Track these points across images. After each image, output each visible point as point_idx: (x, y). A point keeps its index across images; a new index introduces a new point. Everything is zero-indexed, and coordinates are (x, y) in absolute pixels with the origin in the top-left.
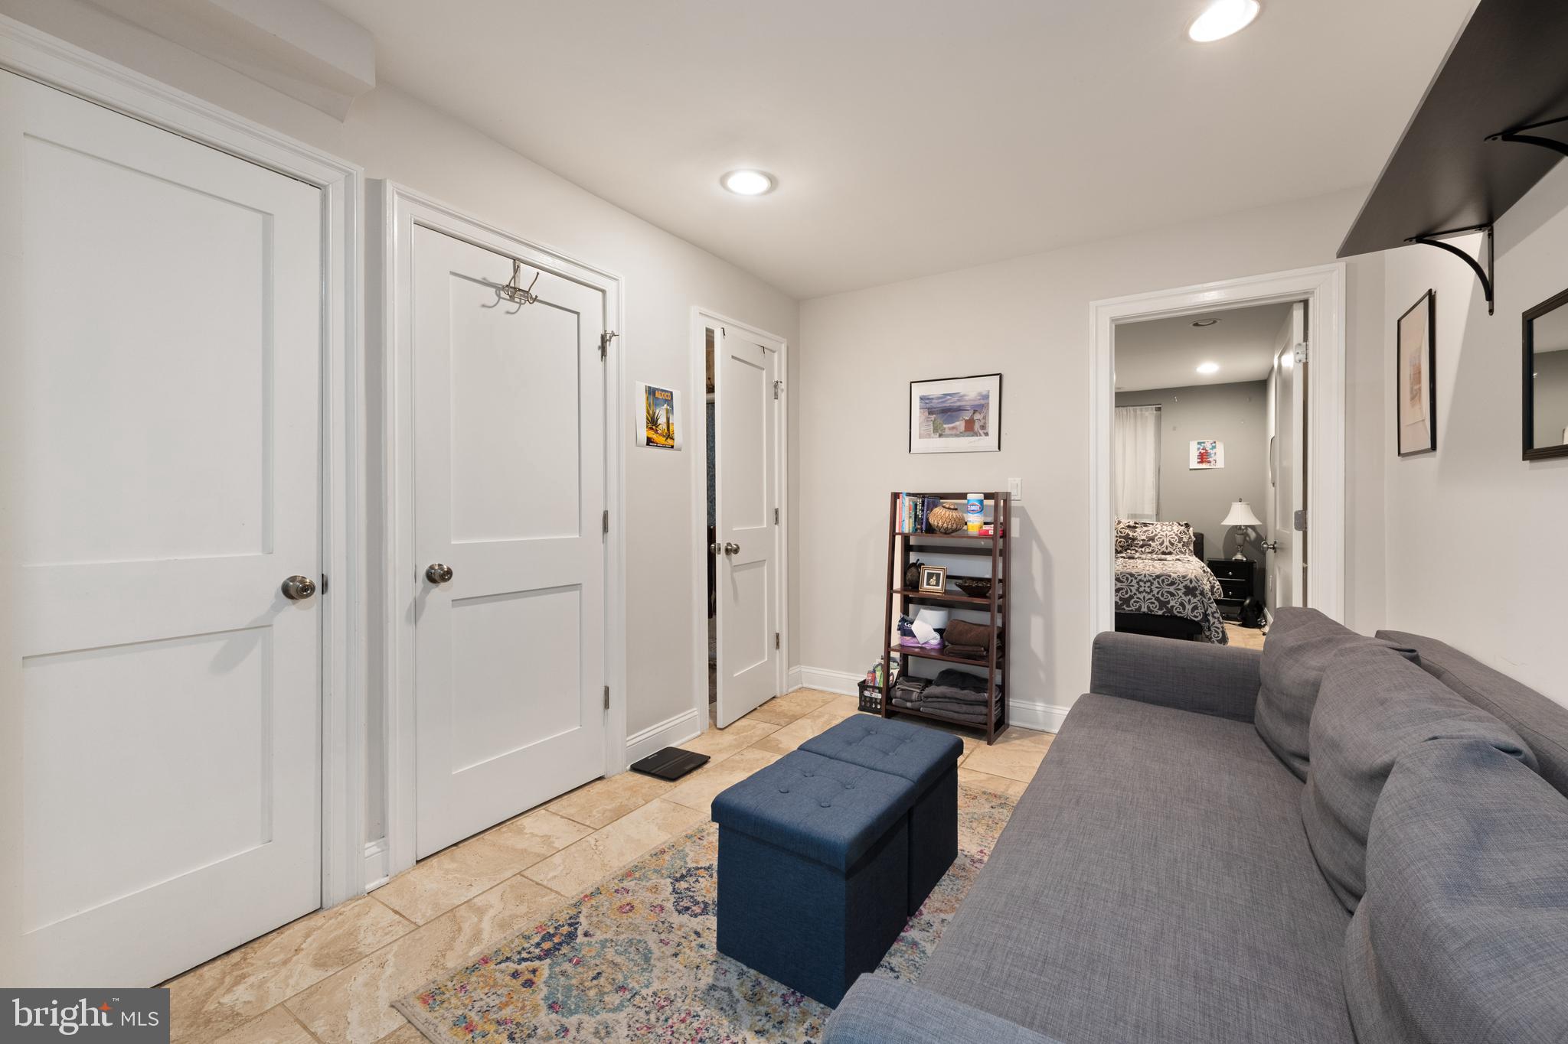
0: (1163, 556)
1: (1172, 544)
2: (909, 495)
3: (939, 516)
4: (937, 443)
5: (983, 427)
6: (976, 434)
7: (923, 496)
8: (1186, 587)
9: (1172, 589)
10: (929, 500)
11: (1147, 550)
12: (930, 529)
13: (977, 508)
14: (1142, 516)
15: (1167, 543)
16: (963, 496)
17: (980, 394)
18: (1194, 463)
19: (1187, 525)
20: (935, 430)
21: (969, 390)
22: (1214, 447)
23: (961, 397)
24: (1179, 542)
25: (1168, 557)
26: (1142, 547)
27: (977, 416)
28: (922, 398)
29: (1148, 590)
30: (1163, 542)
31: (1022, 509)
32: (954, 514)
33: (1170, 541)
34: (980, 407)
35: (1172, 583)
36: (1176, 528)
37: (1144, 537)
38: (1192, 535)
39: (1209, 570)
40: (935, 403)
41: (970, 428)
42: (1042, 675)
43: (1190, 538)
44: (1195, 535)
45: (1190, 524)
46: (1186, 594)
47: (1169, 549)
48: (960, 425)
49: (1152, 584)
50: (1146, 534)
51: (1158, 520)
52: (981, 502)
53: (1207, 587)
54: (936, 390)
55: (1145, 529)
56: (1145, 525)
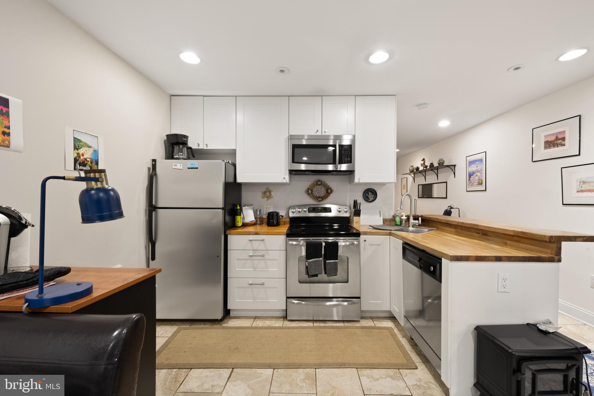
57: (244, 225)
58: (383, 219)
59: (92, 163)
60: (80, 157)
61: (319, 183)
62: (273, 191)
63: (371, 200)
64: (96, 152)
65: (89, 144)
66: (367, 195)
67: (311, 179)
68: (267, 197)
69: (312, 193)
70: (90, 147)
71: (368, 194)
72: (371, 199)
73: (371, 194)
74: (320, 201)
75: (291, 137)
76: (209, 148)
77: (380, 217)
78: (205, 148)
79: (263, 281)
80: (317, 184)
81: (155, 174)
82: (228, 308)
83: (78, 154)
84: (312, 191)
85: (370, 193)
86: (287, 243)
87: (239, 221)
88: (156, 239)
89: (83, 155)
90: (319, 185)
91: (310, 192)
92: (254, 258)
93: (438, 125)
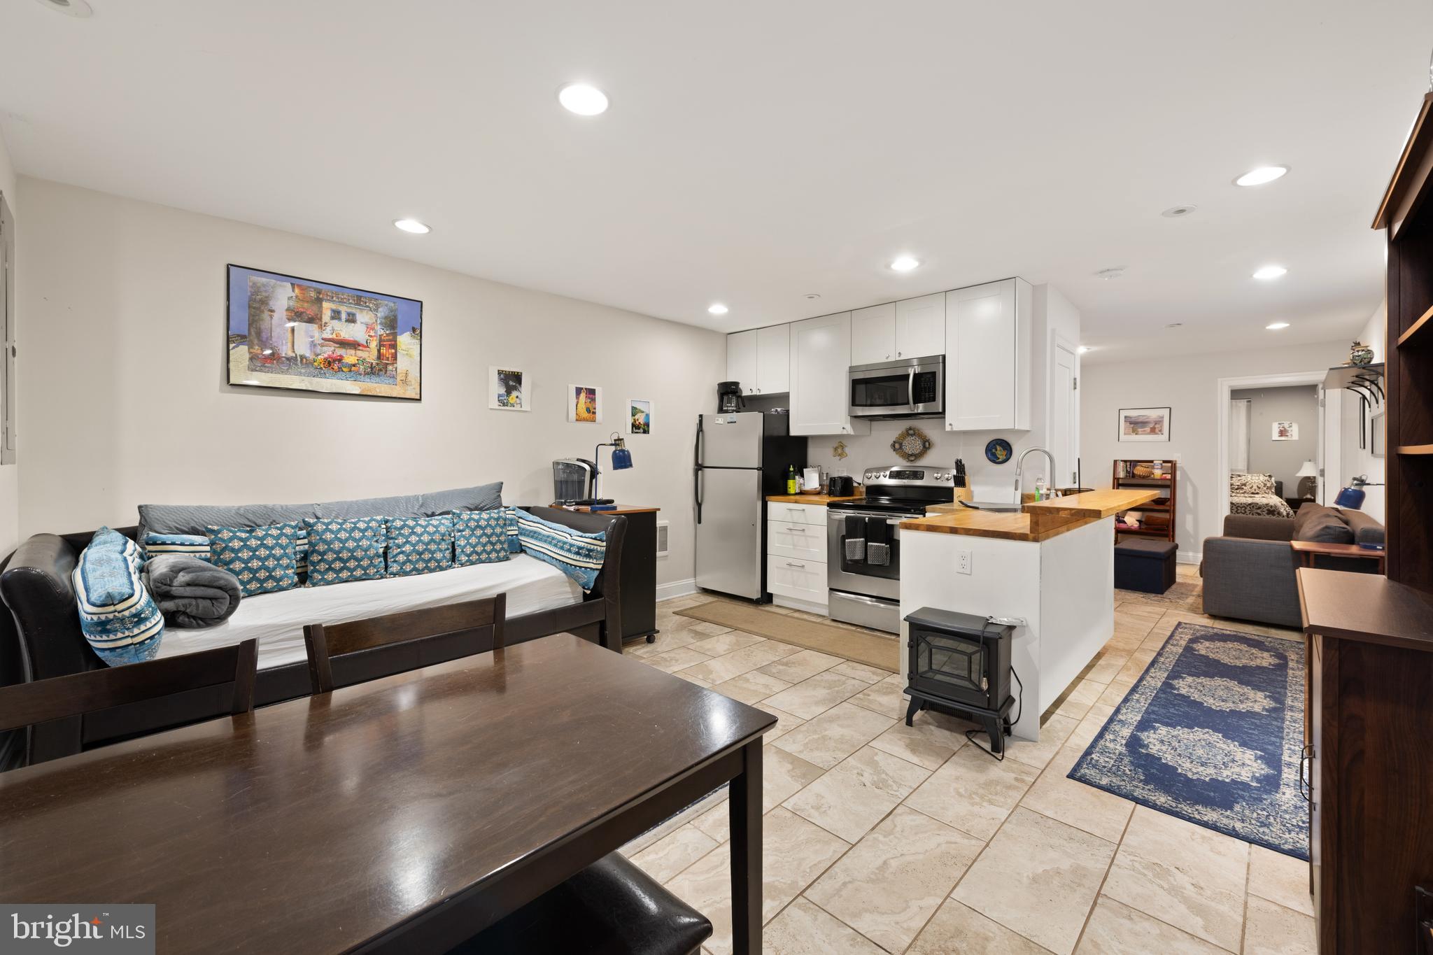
0: (1253, 495)
1: (1259, 488)
2: (1122, 461)
3: (1139, 470)
4: (1134, 437)
5: (1160, 431)
6: (1157, 434)
7: (1131, 461)
8: (1268, 510)
9: (1259, 511)
10: (1134, 463)
11: (1241, 492)
12: (1134, 476)
13: (1160, 467)
14: (1236, 470)
15: (1255, 487)
16: (1152, 462)
17: (1159, 416)
18: (1276, 436)
19: (1270, 476)
20: (1133, 431)
21: (1153, 415)
22: (1291, 427)
23: (1148, 417)
24: (1264, 486)
25: (1256, 496)
26: (1237, 489)
27: (1157, 426)
28: (1126, 417)
29: (1243, 512)
30: (1252, 487)
31: (1182, 468)
32: (1148, 470)
33: (1258, 486)
34: (1159, 421)
35: (1259, 508)
36: (1262, 478)
37: (1239, 484)
38: (1274, 482)
39: (1285, 503)
40: (1133, 420)
41: (1153, 431)
42: (1192, 540)
43: (1272, 484)
44: (1276, 482)
45: (1272, 475)
46: (1268, 514)
47: (1257, 491)
48: (1148, 429)
49: (1246, 508)
50: (1240, 482)
51: (1248, 473)
52: (1161, 464)
53: (1285, 513)
54: (1133, 414)
55: (1239, 478)
56: (1239, 476)
57: (802, 493)
58: (1022, 495)
59: (644, 426)
60: (635, 422)
61: (911, 432)
62: (846, 446)
63: (1000, 460)
64: (647, 415)
65: (642, 409)
66: (994, 450)
67: (898, 428)
68: (839, 455)
69: (901, 448)
70: (643, 412)
71: (996, 450)
72: (1001, 458)
73: (1001, 449)
74: (912, 461)
75: (852, 370)
76: (762, 393)
77: (1016, 489)
78: (758, 394)
79: (803, 563)
80: (908, 434)
81: (702, 431)
82: (768, 591)
83: (634, 419)
84: (901, 445)
85: (998, 448)
86: (829, 517)
87: (793, 486)
88: (702, 501)
89: (638, 420)
90: (912, 435)
91: (897, 446)
92: (794, 532)
93: (1251, 276)
